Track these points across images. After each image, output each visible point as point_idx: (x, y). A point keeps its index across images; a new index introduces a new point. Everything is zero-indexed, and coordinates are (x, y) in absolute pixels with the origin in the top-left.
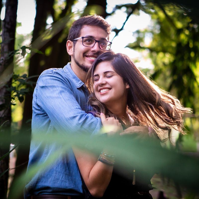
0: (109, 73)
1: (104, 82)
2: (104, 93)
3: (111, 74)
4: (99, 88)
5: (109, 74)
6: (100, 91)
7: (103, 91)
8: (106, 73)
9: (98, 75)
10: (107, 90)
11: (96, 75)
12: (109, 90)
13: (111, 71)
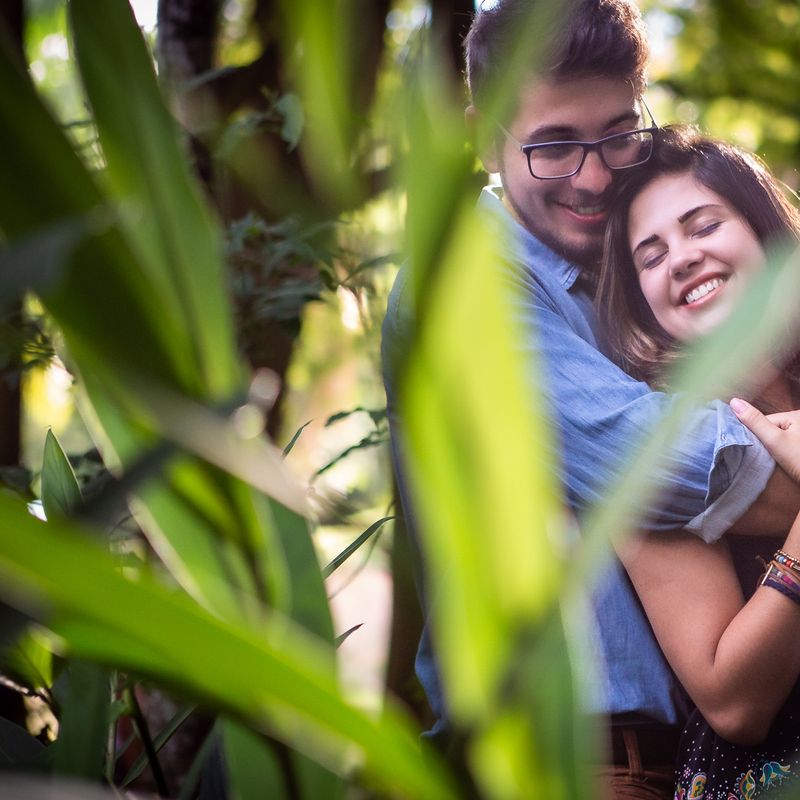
0: (701, 215)
1: (696, 256)
2: (706, 298)
3: (712, 218)
4: (677, 288)
5: (702, 221)
6: (683, 301)
7: (699, 295)
8: (687, 218)
9: (653, 240)
10: (715, 281)
11: (646, 243)
12: (721, 281)
13: (707, 206)
